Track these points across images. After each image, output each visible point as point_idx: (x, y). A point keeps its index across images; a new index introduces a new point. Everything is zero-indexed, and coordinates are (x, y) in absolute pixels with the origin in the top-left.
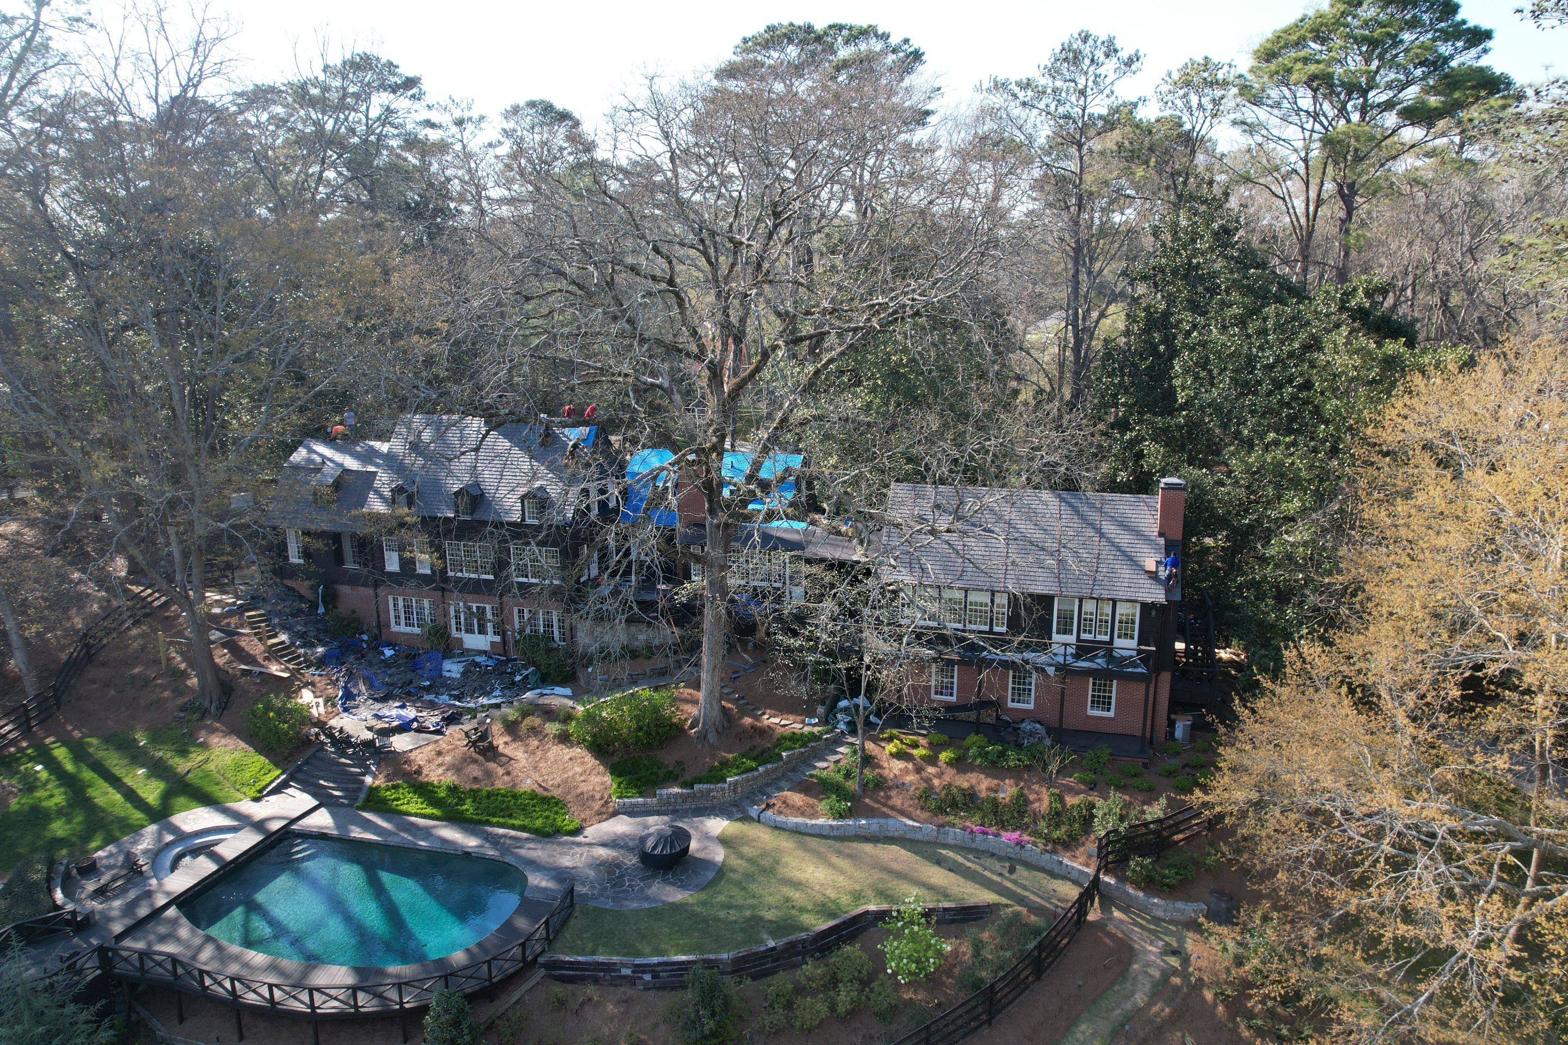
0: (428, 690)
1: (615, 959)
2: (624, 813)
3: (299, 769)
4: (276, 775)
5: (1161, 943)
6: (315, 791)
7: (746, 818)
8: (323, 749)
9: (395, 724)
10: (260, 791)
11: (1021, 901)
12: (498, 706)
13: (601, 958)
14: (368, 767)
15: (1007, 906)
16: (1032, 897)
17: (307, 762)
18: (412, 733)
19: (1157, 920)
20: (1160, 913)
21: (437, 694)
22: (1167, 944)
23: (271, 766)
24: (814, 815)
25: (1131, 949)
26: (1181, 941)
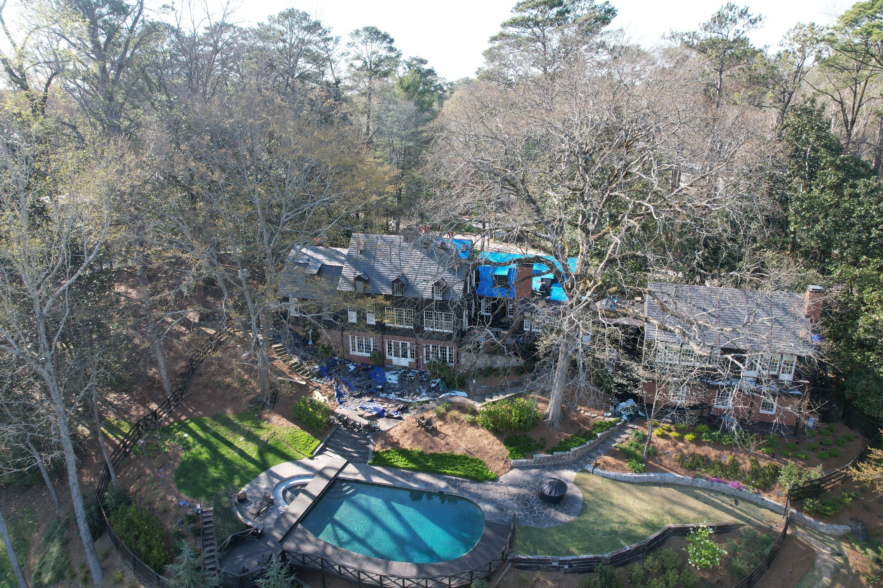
0: (382, 390)
1: (549, 557)
2: (516, 467)
3: (329, 440)
4: (317, 444)
5: (829, 549)
6: (344, 454)
7: (584, 471)
8: (338, 429)
9: (374, 413)
10: (312, 453)
11: (748, 521)
12: (427, 402)
13: (541, 557)
14: (368, 440)
15: (744, 525)
16: (752, 519)
17: (332, 436)
18: (384, 418)
19: (822, 534)
20: (824, 530)
21: (388, 393)
22: (832, 549)
23: (313, 438)
24: (624, 470)
25: (813, 551)
26: (839, 547)
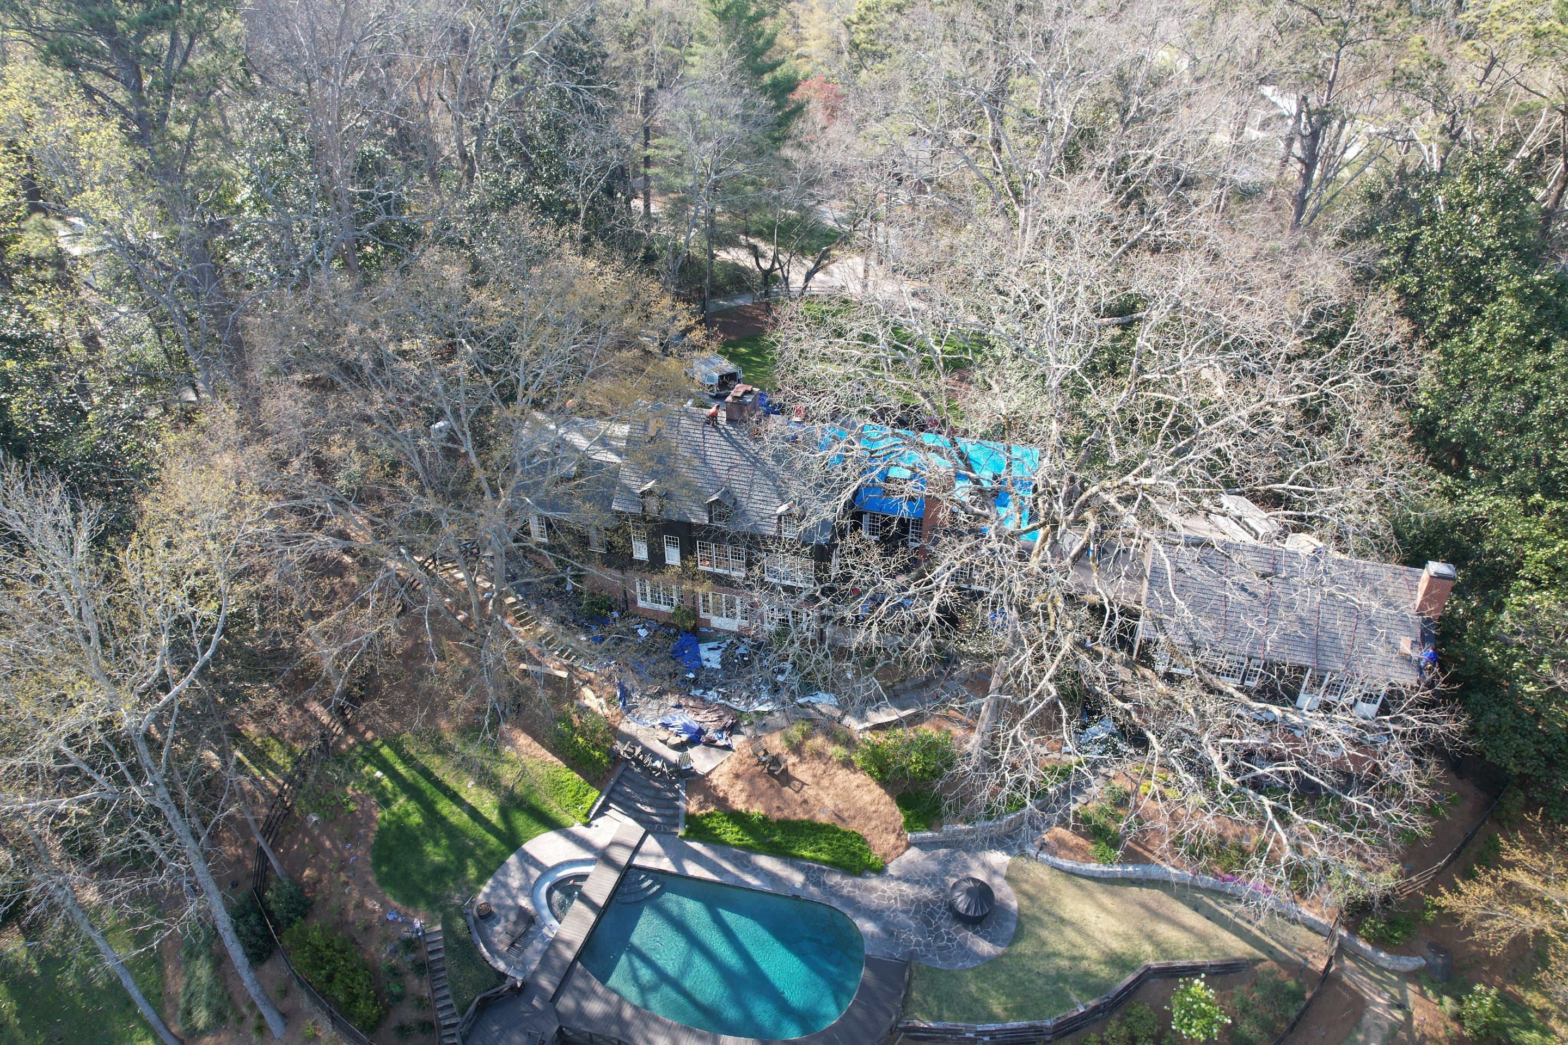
0: (695, 682)
1: (961, 1024)
2: (915, 845)
3: (613, 790)
4: (594, 797)
5: (1387, 996)
6: (639, 817)
7: (1023, 854)
8: (627, 768)
9: (685, 737)
10: (587, 815)
11: (1270, 951)
13: (949, 1024)
14: (677, 791)
15: (1263, 960)
16: (1278, 947)
17: (618, 782)
18: (701, 746)
19: (1380, 969)
20: (1385, 965)
21: (706, 689)
22: (1393, 997)
23: (587, 786)
24: (1087, 859)
25: (1363, 1000)
26: (1403, 993)
